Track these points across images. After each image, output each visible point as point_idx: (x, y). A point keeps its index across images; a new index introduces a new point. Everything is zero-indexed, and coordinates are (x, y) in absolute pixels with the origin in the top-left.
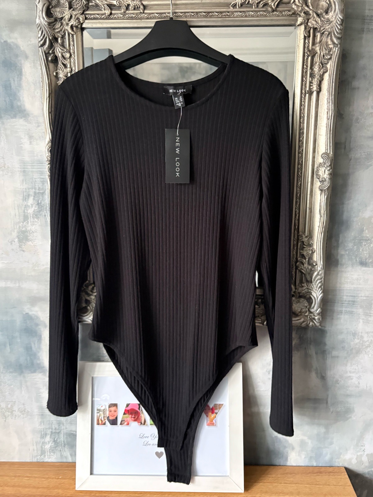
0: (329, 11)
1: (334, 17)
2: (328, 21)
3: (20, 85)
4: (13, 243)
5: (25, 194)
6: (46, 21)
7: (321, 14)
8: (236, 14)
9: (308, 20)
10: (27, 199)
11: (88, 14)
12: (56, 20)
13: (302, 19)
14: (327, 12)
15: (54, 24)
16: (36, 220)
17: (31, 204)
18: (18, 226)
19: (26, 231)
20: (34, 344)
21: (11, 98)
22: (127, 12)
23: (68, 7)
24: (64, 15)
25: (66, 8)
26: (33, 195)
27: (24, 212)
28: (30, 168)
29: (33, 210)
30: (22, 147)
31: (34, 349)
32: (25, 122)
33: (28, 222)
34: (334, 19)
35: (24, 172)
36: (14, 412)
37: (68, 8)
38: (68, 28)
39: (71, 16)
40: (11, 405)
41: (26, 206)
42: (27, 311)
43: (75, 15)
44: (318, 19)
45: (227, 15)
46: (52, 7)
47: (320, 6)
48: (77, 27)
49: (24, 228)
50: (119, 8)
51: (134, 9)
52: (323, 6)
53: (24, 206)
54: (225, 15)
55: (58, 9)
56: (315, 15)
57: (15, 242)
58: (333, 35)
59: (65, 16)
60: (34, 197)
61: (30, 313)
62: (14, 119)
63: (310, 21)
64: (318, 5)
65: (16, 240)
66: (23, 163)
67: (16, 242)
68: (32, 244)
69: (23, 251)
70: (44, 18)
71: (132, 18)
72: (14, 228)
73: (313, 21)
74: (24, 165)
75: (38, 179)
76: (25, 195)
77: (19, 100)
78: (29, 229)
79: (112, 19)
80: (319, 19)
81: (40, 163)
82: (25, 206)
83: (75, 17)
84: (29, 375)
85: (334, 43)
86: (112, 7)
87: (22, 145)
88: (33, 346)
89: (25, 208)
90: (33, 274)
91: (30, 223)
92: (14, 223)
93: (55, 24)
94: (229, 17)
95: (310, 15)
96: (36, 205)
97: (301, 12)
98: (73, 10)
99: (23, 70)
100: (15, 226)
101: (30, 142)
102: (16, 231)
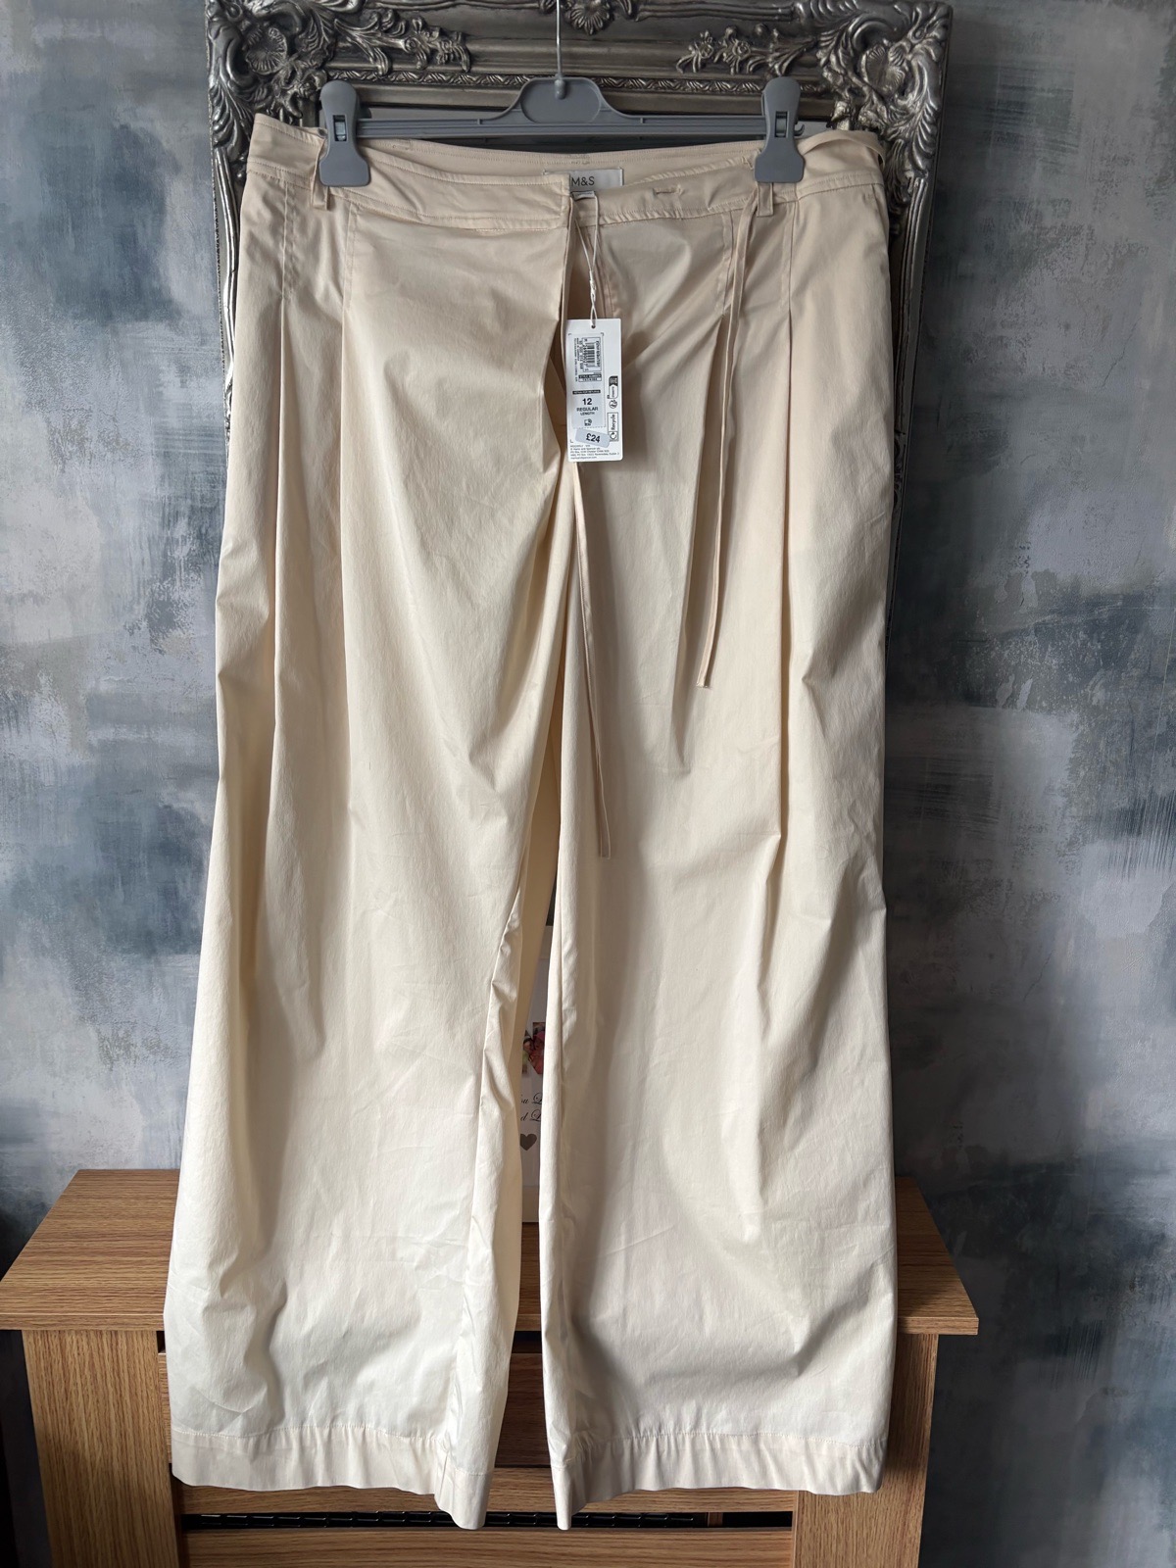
0: (909, 90)
1: (919, 104)
2: (904, 114)
3: (159, 239)
4: (136, 631)
5: (167, 510)
6: (232, 83)
7: (890, 95)
8: (690, 85)
9: (859, 108)
10: (171, 524)
11: (335, 69)
12: (256, 81)
13: (845, 105)
14: (903, 93)
15: (251, 90)
16: (192, 575)
17: (182, 536)
18: (149, 590)
19: (169, 603)
20: (184, 882)
21: (135, 270)
22: (430, 68)
23: (286, 49)
24: (276, 69)
25: (283, 51)
26: (187, 513)
27: (165, 555)
28: (181, 445)
29: (186, 550)
30: (161, 393)
31: (183, 894)
32: (171, 330)
33: (173, 582)
34: (917, 109)
35: (166, 456)
36: (132, 1048)
37: (285, 53)
38: (286, 102)
39: (294, 72)
40: (126, 1032)
41: (170, 542)
42: (167, 800)
43: (304, 71)
44: (882, 108)
45: (670, 87)
46: (248, 49)
47: (888, 77)
48: (305, 99)
49: (162, 597)
50: (410, 56)
51: (448, 62)
52: (893, 75)
53: (164, 541)
54: (663, 88)
55: (262, 55)
56: (875, 98)
57: (139, 628)
58: (914, 149)
59: (278, 72)
60: (190, 518)
61: (175, 806)
62: (143, 324)
63: (862, 110)
64: (883, 73)
65: (145, 624)
66: (164, 433)
67: (142, 630)
68: (182, 636)
69: (160, 651)
70: (227, 75)
71: (441, 84)
72: (139, 595)
73: (872, 111)
74: (167, 439)
75: (201, 475)
76: (167, 514)
77: (156, 275)
78: (177, 598)
79: (392, 84)
80: (884, 108)
81: (206, 435)
82: (168, 539)
83: (303, 74)
84: (170, 958)
85: (916, 167)
86: (394, 55)
87: (161, 389)
88: (180, 886)
89: (166, 544)
90: (184, 708)
91: (178, 583)
92: (139, 583)
93: (254, 92)
94: (674, 91)
95: (864, 96)
96: (194, 538)
97: (842, 88)
98: (299, 58)
99: (168, 200)
100: (141, 588)
101: (182, 382)
102: (142, 602)
